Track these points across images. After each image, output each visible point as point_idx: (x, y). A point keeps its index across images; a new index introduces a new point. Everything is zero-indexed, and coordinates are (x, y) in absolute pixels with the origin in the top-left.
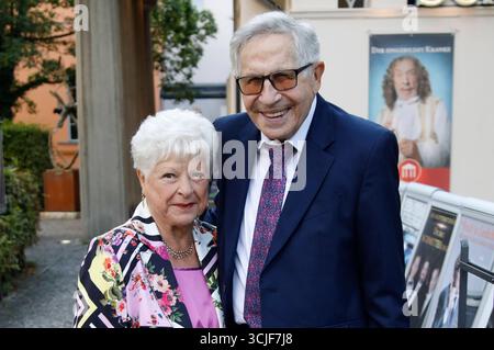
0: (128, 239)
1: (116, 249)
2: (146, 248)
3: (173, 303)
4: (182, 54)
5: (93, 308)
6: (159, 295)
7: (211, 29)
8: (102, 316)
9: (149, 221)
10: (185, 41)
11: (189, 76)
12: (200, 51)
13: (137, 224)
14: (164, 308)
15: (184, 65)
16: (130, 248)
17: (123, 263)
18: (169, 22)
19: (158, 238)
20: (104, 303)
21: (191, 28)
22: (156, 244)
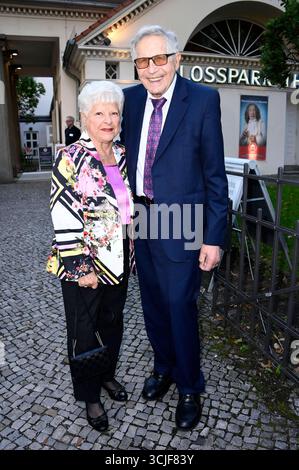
0: (78, 150)
1: (72, 155)
2: (88, 155)
3: (105, 184)
4: (30, 101)
5: (62, 187)
6: (97, 180)
7: (43, 91)
8: (67, 192)
9: (89, 140)
10: (31, 96)
11: (33, 112)
12: (37, 101)
13: (82, 142)
14: (100, 187)
15: (31, 106)
16: (80, 155)
17: (76, 162)
18: (24, 88)
19: (94, 149)
20: (68, 185)
21: (34, 91)
22: (93, 153)
